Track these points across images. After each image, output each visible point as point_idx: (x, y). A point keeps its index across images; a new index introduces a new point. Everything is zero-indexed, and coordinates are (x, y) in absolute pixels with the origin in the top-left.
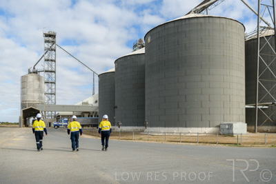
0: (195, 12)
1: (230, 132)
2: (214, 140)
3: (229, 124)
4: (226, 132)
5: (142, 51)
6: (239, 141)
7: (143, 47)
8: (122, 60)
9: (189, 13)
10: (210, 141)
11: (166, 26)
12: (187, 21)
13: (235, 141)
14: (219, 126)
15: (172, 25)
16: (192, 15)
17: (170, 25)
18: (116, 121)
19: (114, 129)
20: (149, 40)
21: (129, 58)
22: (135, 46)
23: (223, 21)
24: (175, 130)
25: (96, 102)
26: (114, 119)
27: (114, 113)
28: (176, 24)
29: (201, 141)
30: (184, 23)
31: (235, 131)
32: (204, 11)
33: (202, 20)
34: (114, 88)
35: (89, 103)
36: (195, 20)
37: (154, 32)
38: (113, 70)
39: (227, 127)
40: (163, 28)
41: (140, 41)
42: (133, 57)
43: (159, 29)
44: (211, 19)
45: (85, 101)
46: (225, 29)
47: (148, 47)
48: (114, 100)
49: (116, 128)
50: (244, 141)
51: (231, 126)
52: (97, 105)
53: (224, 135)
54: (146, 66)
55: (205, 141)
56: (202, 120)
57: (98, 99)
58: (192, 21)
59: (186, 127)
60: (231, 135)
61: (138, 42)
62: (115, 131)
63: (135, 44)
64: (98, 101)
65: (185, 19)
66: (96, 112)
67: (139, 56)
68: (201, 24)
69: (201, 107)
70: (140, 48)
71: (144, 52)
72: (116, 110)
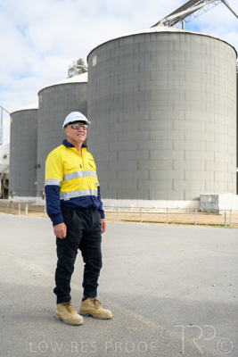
0: (164, 23)
1: (215, 206)
2: (192, 220)
3: (213, 196)
4: (209, 207)
5: (84, 78)
6: (228, 221)
7: (84, 71)
8: (50, 91)
9: (156, 25)
10: (184, 221)
11: (122, 43)
12: (153, 38)
13: (222, 222)
14: (199, 199)
15: (131, 40)
16: (161, 28)
17: (127, 41)
18: (38, 189)
19: (35, 202)
20: (94, 62)
21: (61, 88)
22: (72, 70)
24: (133, 204)
25: (5, 157)
26: (35, 186)
27: (35, 175)
28: (137, 40)
29: (172, 220)
30: (148, 39)
31: (222, 206)
32: (179, 24)
33: (175, 37)
34: (36, 131)
36: (166, 37)
37: (103, 49)
38: (36, 106)
39: (210, 200)
40: (117, 45)
41: (80, 62)
42: (69, 86)
43: (110, 46)
44: (188, 36)
46: (208, 52)
47: (93, 72)
48: (36, 155)
49: (38, 200)
50: (234, 221)
51: (215, 198)
52: (7, 162)
53: (206, 212)
55: (179, 220)
56: (173, 189)
57: (7, 152)
58: (160, 38)
59: (149, 199)
60: (216, 212)
61: (76, 64)
62: (36, 204)
63: (72, 66)
64: (8, 156)
65: (151, 33)
66: (5, 174)
67: (78, 87)
68: (174, 42)
69: (173, 169)
70: (79, 73)
71: (86, 81)
72: (38, 170)
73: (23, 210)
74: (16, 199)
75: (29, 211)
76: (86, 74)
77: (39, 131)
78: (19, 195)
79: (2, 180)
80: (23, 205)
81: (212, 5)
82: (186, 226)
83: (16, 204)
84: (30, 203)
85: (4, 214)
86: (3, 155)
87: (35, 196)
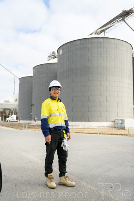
0: (95, 33)
1: (123, 125)
2: (111, 132)
3: (122, 120)
4: (120, 125)
5: (55, 61)
6: (130, 133)
7: (55, 57)
8: (39, 67)
9: (92, 34)
10: (107, 133)
11: (74, 43)
12: (90, 40)
13: (127, 133)
14: (115, 121)
15: (79, 42)
16: (94, 36)
17: (77, 42)
18: (33, 116)
20: (61, 53)
21: (44, 66)
22: (49, 57)
23: (117, 41)
25: (16, 100)
26: (31, 115)
27: (31, 109)
28: (82, 41)
29: (101, 132)
30: (88, 41)
31: (127, 125)
32: (103, 33)
33: (101, 40)
34: (32, 87)
35: (10, 101)
36: (96, 40)
37: (65, 46)
39: (120, 122)
40: (72, 44)
41: (54, 53)
42: (48, 65)
43: (69, 45)
44: (108, 39)
45: (6, 99)
46: (118, 47)
47: (60, 58)
48: (31, 99)
49: (33, 122)
50: (133, 133)
51: (123, 121)
52: (17, 103)
53: (119, 128)
54: (58, 72)
55: (104, 132)
56: (101, 116)
57: (17, 98)
58: (93, 40)
59: (89, 121)
60: (124, 128)
61: (51, 54)
62: (32, 124)
63: (49, 55)
64: (18, 100)
65: (89, 38)
66: (16, 109)
67: (52, 65)
68: (101, 43)
69: (101, 106)
70: (53, 58)
71: (56, 62)
72: (33, 107)
73: (25, 127)
74: (22, 122)
75: (28, 128)
76: (57, 59)
77: (33, 88)
78: (23, 120)
79: (15, 112)
80: (25, 124)
81: (119, 24)
82: (108, 135)
83: (22, 124)
84: (28, 124)
85: (15, 129)
86: (15, 99)
87: (31, 120)
